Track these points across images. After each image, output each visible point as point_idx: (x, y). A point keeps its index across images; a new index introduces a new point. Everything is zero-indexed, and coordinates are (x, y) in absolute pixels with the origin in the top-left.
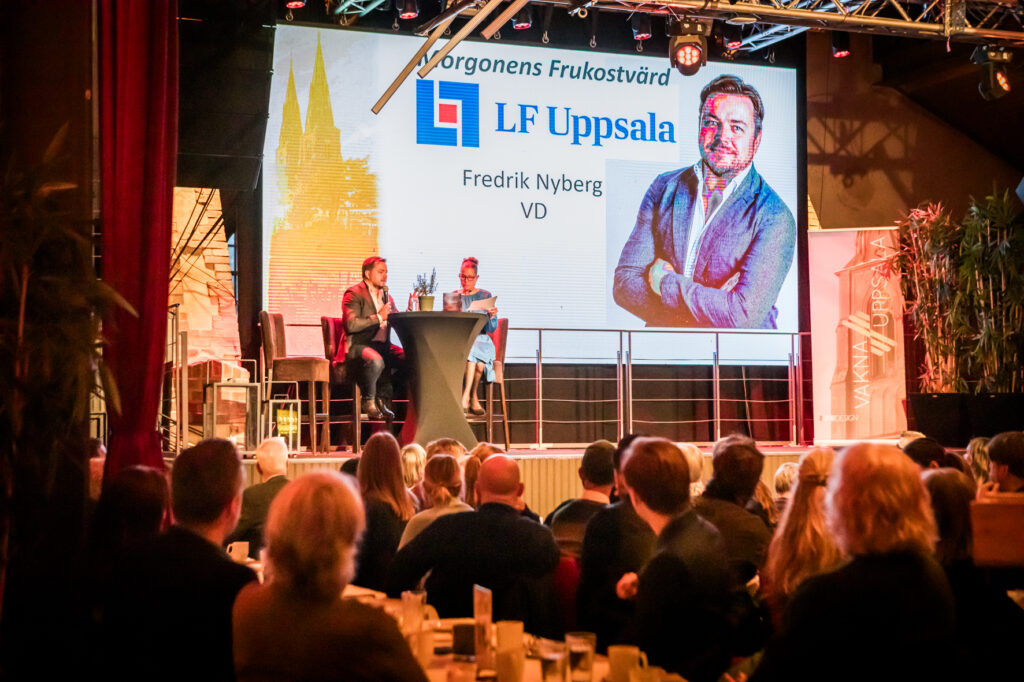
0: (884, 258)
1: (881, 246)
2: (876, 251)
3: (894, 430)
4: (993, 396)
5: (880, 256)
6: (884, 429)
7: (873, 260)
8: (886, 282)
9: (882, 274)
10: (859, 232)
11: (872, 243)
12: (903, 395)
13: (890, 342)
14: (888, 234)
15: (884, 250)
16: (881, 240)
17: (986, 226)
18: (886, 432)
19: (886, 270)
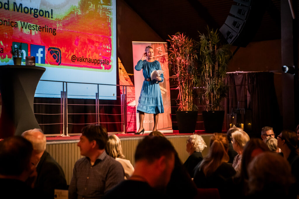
0: (162, 55)
1: (160, 50)
2: (159, 52)
3: (167, 127)
4: (214, 112)
5: (160, 54)
6: (163, 126)
7: (158, 56)
8: (163, 65)
9: (161, 62)
10: (152, 43)
11: (157, 48)
12: (170, 112)
13: (165, 90)
14: (163, 45)
15: (161, 52)
16: (160, 47)
17: (209, 43)
18: (164, 127)
19: (163, 60)
